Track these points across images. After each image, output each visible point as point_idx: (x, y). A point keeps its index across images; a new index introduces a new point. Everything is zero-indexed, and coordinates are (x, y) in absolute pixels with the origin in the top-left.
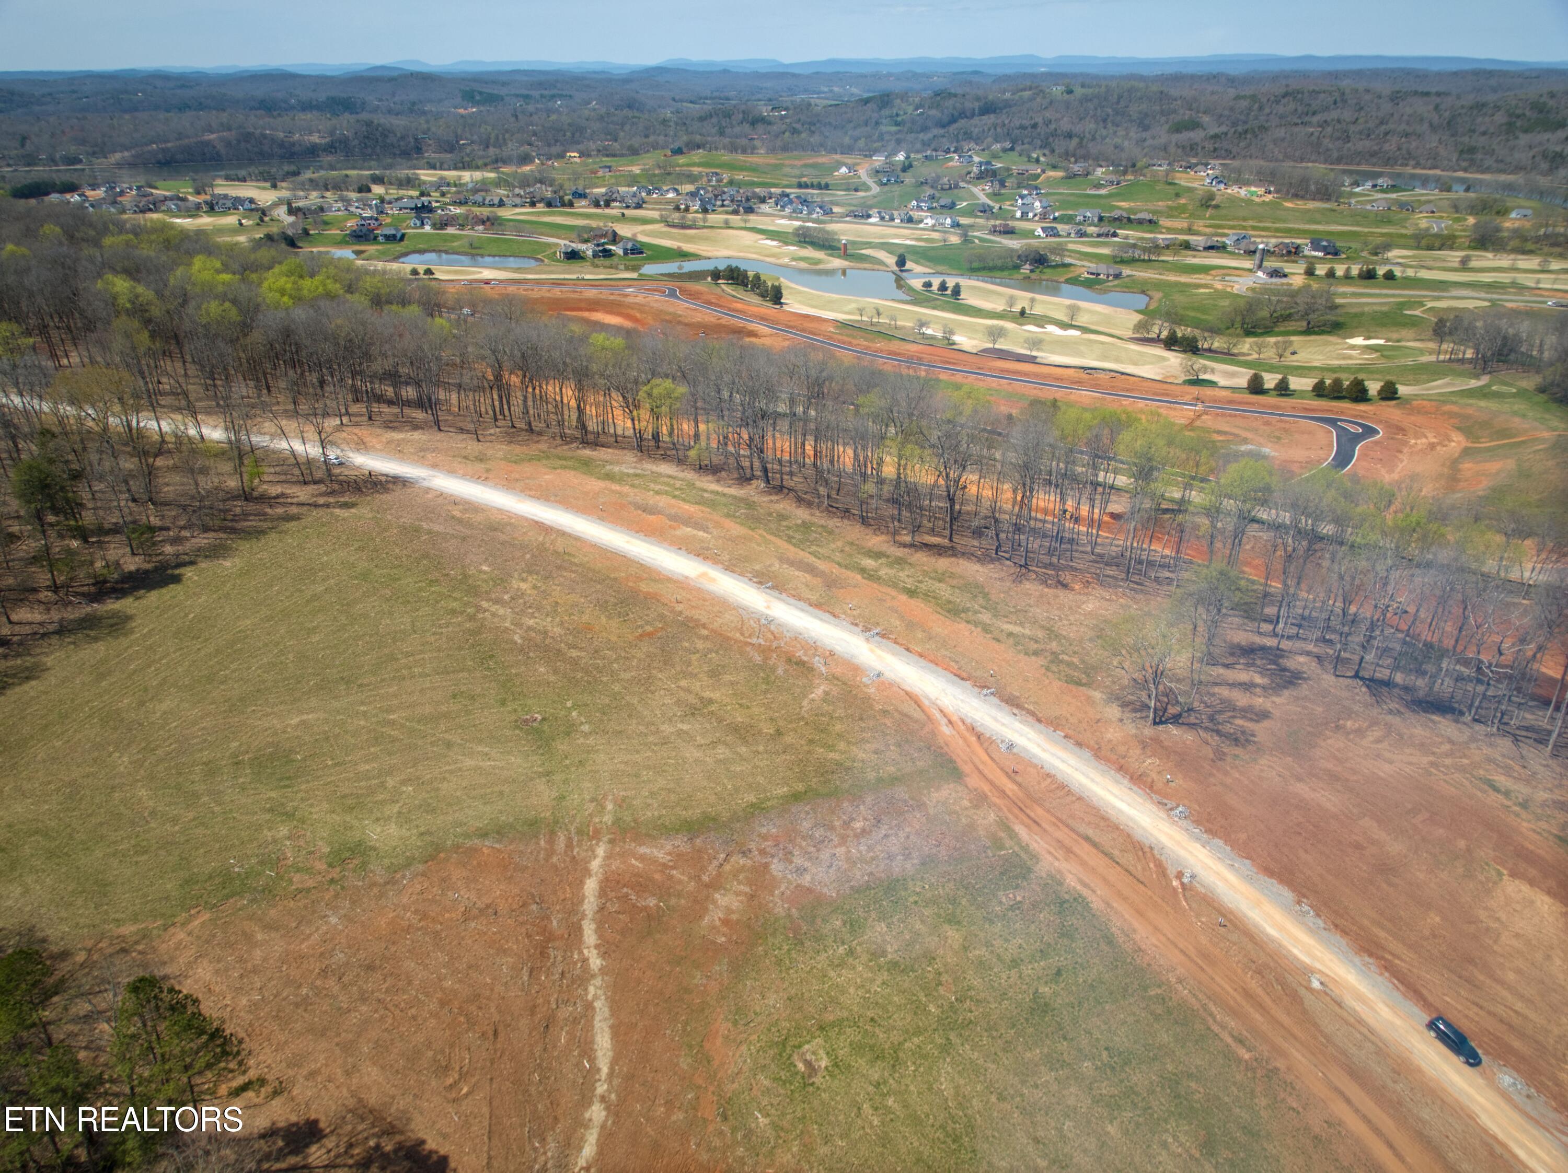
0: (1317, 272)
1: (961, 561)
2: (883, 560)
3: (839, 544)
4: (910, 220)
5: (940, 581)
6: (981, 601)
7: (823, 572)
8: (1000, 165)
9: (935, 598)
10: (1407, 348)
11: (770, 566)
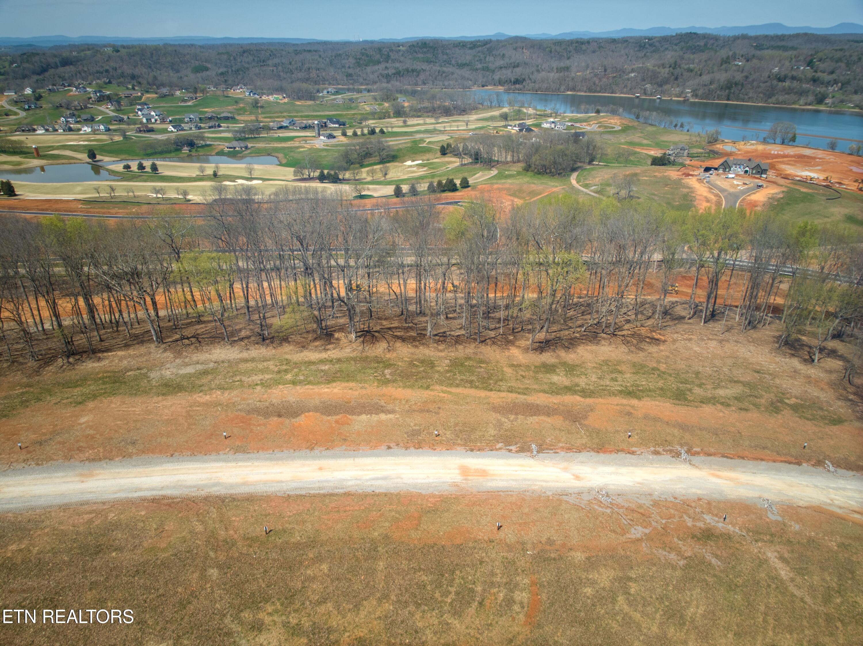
0: (348, 134)
4: (70, 129)
8: (108, 93)
10: (435, 163)
11: (500, 425)
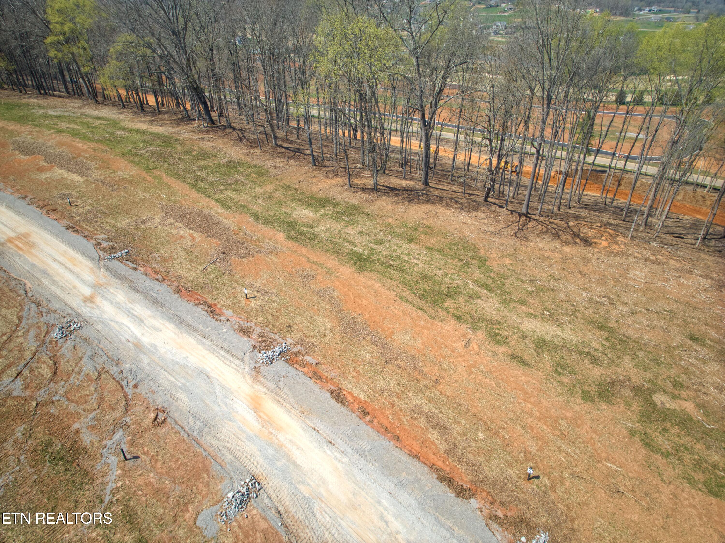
1: (441, 210)
2: (328, 210)
3: (269, 188)
5: (410, 241)
6: (477, 274)
7: (227, 229)
9: (400, 270)
11: (144, 222)
